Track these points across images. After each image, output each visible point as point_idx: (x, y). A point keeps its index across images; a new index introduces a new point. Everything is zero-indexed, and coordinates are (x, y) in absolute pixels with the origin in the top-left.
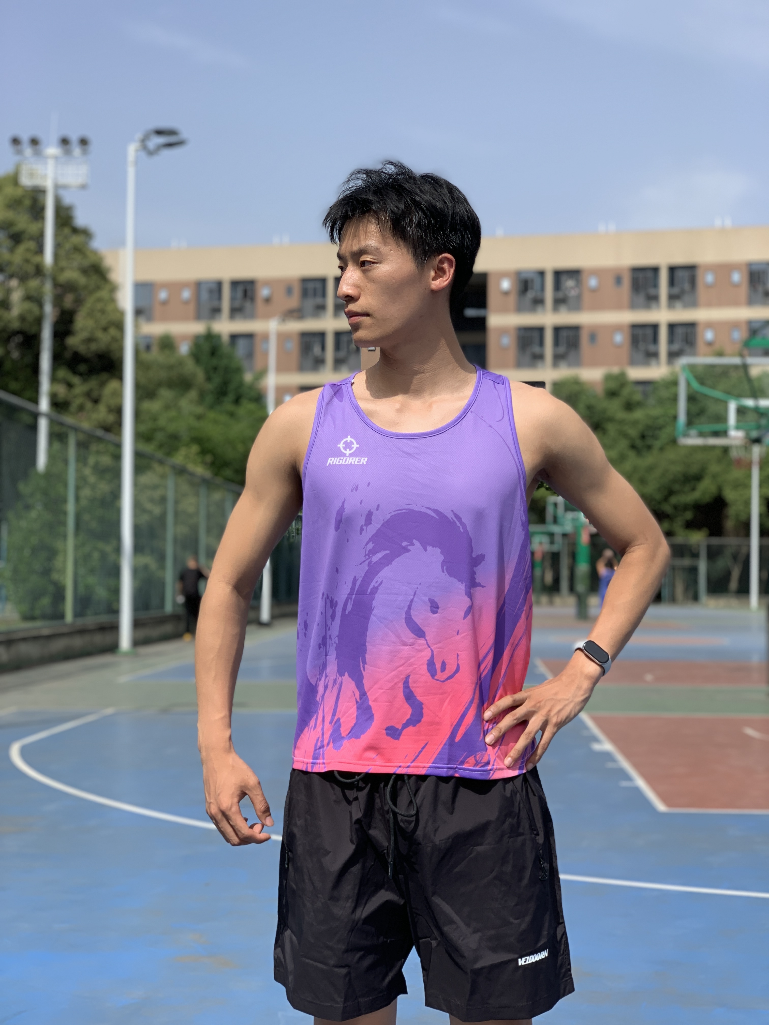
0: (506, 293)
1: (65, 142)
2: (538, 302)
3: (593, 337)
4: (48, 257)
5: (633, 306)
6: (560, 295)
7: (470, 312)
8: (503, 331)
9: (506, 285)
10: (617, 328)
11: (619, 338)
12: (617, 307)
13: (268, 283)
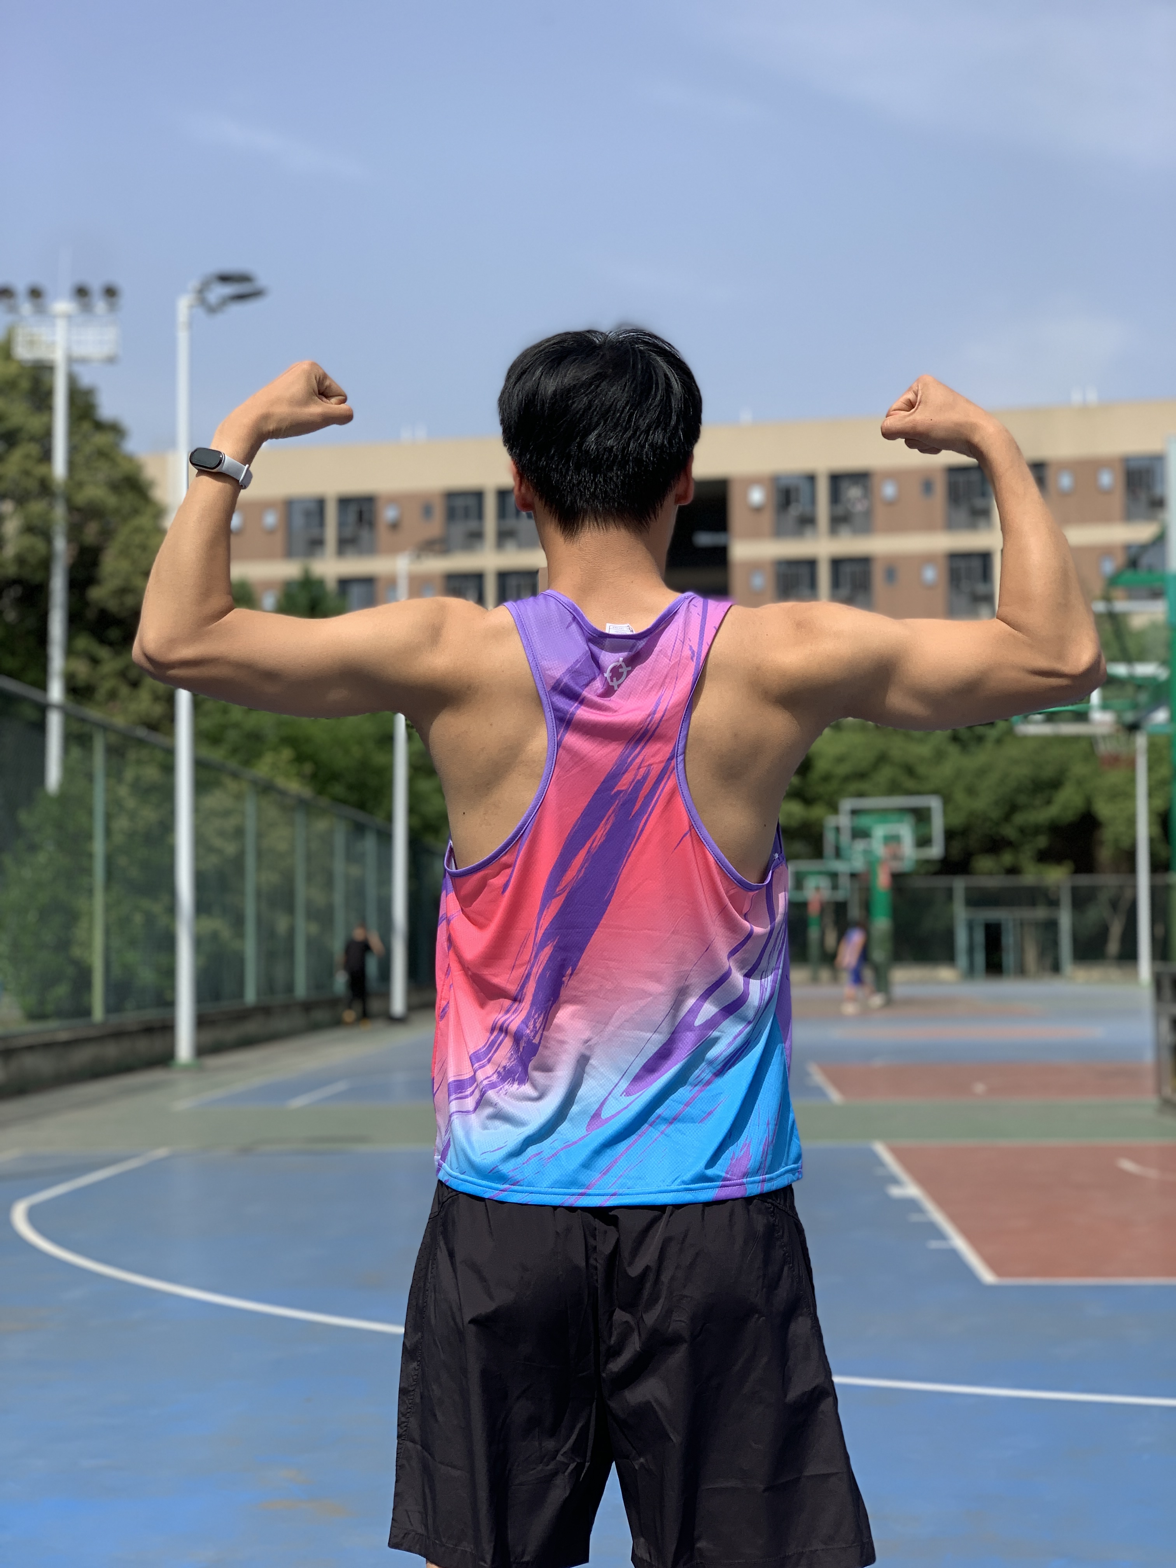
0: (758, 510)
1: (81, 292)
2: (807, 522)
3: (891, 574)
4: (59, 467)
5: (950, 526)
6: (840, 510)
7: (704, 539)
8: (754, 566)
9: (757, 496)
10: (927, 559)
11: (930, 574)
12: (928, 527)
13: (395, 499)
